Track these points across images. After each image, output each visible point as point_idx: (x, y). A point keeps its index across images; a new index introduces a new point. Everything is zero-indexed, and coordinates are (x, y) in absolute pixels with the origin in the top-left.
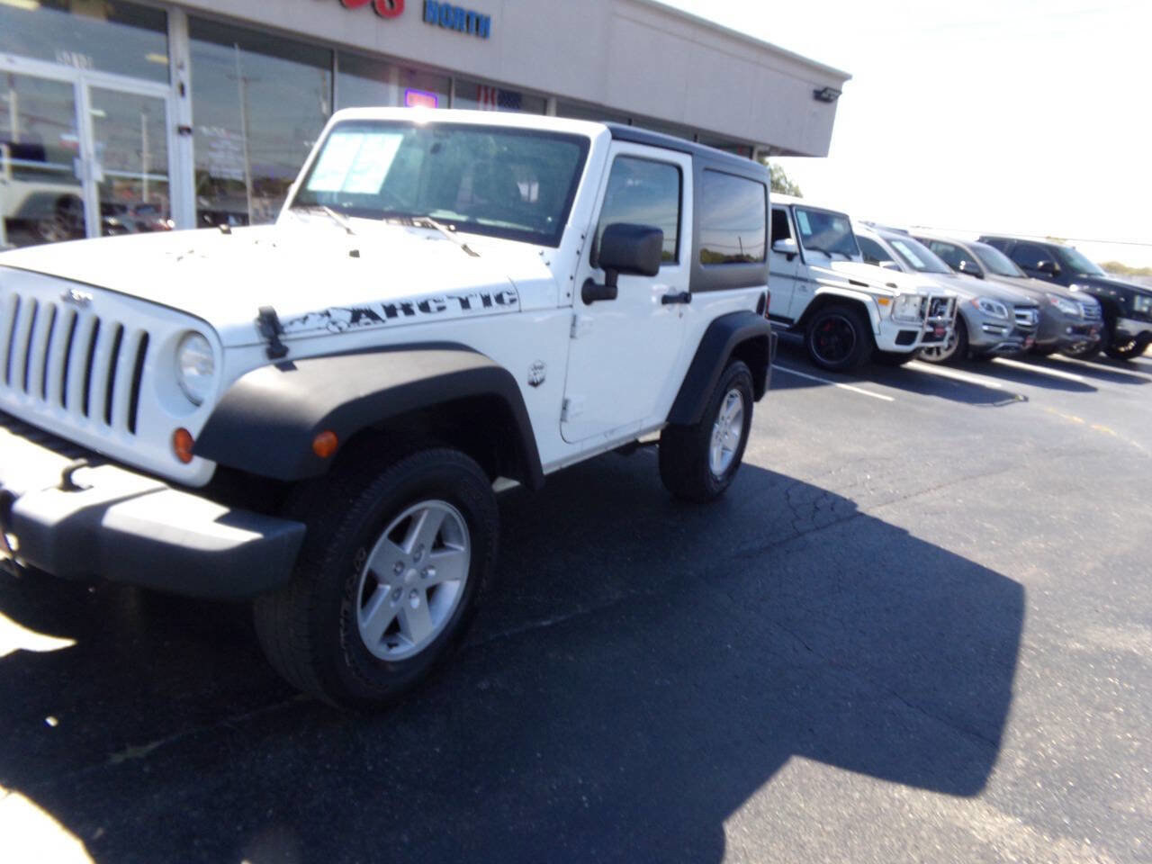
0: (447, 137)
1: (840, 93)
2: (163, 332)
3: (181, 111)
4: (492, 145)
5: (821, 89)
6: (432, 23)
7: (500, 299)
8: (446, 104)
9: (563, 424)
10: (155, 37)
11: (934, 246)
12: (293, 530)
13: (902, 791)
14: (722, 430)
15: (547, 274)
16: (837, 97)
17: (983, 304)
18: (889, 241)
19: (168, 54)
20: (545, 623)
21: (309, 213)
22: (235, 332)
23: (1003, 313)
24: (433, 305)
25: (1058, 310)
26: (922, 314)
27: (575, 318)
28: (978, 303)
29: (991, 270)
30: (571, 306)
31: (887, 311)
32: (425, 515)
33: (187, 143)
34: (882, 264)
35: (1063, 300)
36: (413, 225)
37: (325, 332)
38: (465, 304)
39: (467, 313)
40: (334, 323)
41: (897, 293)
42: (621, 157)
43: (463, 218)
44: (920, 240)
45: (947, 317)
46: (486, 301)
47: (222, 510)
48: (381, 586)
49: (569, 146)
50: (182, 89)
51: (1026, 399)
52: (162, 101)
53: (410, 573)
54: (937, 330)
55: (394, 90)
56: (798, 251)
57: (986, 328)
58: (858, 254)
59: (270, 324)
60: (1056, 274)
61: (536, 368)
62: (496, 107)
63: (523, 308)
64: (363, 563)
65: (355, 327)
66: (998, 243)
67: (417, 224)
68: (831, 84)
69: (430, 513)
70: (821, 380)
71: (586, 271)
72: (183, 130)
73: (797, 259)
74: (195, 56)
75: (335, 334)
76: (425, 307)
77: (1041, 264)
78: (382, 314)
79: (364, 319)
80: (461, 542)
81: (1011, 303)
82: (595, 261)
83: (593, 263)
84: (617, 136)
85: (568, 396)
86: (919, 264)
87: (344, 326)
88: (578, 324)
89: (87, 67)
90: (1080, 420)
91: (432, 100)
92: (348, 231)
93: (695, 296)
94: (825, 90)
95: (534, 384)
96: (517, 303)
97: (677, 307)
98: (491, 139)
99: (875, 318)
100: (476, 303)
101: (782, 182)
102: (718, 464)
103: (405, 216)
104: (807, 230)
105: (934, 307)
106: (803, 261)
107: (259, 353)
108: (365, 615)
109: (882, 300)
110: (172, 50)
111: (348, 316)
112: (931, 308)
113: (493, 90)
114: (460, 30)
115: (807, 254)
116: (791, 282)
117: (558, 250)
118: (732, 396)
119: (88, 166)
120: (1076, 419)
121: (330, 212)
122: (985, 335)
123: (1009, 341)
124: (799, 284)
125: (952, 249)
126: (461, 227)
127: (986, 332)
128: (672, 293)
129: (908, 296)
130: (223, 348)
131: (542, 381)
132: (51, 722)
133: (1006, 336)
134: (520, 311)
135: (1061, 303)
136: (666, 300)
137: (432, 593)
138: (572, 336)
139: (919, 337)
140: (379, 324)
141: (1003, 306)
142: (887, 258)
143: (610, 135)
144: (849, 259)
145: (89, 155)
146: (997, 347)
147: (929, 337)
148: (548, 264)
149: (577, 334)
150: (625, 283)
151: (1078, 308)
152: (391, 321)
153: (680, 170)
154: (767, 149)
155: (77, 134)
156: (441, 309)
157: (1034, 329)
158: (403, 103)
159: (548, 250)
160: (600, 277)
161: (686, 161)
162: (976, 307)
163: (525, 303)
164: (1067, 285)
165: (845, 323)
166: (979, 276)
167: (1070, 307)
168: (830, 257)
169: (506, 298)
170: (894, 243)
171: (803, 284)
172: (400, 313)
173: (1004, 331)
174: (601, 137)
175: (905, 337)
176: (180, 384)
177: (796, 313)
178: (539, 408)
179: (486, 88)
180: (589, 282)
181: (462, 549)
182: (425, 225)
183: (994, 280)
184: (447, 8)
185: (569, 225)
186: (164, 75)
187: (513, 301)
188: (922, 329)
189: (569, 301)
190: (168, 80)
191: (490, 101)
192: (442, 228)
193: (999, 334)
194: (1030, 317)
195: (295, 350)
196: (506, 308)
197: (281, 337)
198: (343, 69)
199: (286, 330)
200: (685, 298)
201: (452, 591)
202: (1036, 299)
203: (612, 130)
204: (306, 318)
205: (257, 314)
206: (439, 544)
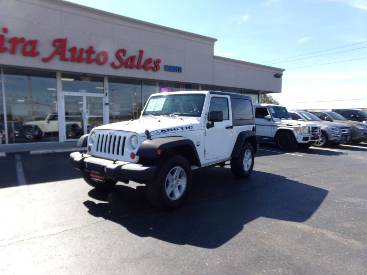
0: (176, 97)
1: (282, 75)
2: (128, 136)
3: (106, 100)
4: (184, 98)
5: (276, 74)
6: (167, 71)
7: (189, 128)
8: (171, 90)
9: (205, 155)
10: (101, 83)
11: (316, 114)
12: (154, 167)
13: (283, 222)
14: (246, 160)
15: (198, 122)
16: (281, 76)
17: (331, 128)
18: (300, 113)
19: (103, 87)
20: (204, 199)
21: (146, 116)
22: (142, 134)
23: (337, 130)
24: (176, 129)
25: (357, 128)
26: (309, 131)
27: (205, 132)
28: (329, 128)
29: (335, 119)
30: (204, 129)
31: (299, 132)
32: (177, 169)
33: (108, 107)
34: (299, 120)
35: (358, 125)
36: (169, 116)
37: (157, 134)
38: (182, 129)
39: (183, 130)
40: (158, 132)
41: (301, 126)
42: (213, 98)
43: (180, 114)
44: (311, 113)
45: (318, 132)
46: (186, 128)
47: (142, 165)
48: (169, 184)
49: (201, 96)
50: (106, 94)
51: (347, 154)
52: (102, 98)
53: (175, 182)
54: (315, 136)
55: (157, 88)
56: (271, 118)
57: (333, 135)
58: (290, 118)
59: (147, 132)
60: (357, 118)
61: (198, 142)
62: (185, 89)
63: (194, 129)
64: (166, 178)
65: (162, 133)
66: (338, 111)
67: (170, 116)
68: (279, 72)
69: (178, 169)
70: (281, 153)
71: (207, 122)
72: (107, 104)
73: (271, 120)
74: (109, 86)
75: (158, 134)
76: (174, 129)
77: (352, 116)
78: (167, 131)
79: (164, 132)
80: (184, 177)
81: (340, 127)
82: (209, 119)
83: (208, 120)
84: (211, 93)
85: (206, 149)
86: (310, 119)
87: (160, 133)
88: (206, 132)
89: (86, 92)
90: (362, 158)
91: (167, 89)
92: (156, 118)
93: (234, 127)
94: (278, 74)
95: (198, 146)
96: (193, 129)
97: (230, 130)
98: (184, 97)
99: (296, 134)
100: (184, 128)
101: (272, 101)
102: (246, 169)
103: (168, 114)
104: (273, 112)
105: (313, 130)
106: (273, 121)
107: (146, 138)
108: (167, 189)
109: (297, 129)
110: (105, 86)
111: (161, 131)
112: (312, 130)
113: (184, 84)
114: (174, 71)
115: (274, 119)
116: (270, 127)
117: (201, 118)
118: (248, 151)
119: (85, 115)
120: (361, 158)
121: (152, 115)
122: (332, 137)
123: (341, 138)
124: (273, 127)
125: (323, 114)
126: (180, 115)
127: (333, 136)
128: (228, 126)
129: (304, 127)
130: (140, 137)
131: (199, 145)
132: (110, 212)
133: (340, 137)
134: (193, 130)
135: (358, 126)
136: (227, 128)
137: (179, 187)
138: (205, 136)
139: (310, 138)
140: (166, 133)
141: (337, 128)
142: (301, 118)
143: (210, 93)
144: (288, 119)
145: (85, 113)
146: (338, 140)
147: (312, 138)
148: (199, 121)
149: (206, 135)
150: (216, 123)
151: (364, 127)
152: (168, 132)
153: (227, 99)
154: (263, 92)
155: (83, 108)
156: (178, 130)
157: (349, 134)
158: (160, 91)
159: (199, 118)
160: (210, 123)
161: (228, 97)
162: (329, 129)
163: (194, 128)
164: (362, 121)
165: (287, 137)
166: (331, 121)
167: (361, 127)
168: (281, 119)
169: (190, 127)
170: (302, 114)
171: (274, 127)
172: (170, 130)
173: (339, 135)
174: (208, 94)
175: (305, 139)
176: (131, 145)
177: (273, 135)
178: (200, 151)
179: (182, 84)
180: (208, 124)
181: (185, 178)
182: (172, 116)
183: (335, 122)
184: (170, 66)
185: (202, 112)
186: (102, 92)
187: (192, 128)
188: (310, 136)
189: (204, 128)
190: (103, 93)
191: (183, 87)
192: (176, 116)
193: (337, 136)
194: (347, 131)
195: (152, 137)
196: (190, 130)
197: (150, 135)
198: (145, 84)
199: (150, 133)
200: (231, 127)
201: (184, 187)
202: (349, 126)
203: (210, 92)
204: (153, 132)
205: (145, 131)
206: (180, 177)
